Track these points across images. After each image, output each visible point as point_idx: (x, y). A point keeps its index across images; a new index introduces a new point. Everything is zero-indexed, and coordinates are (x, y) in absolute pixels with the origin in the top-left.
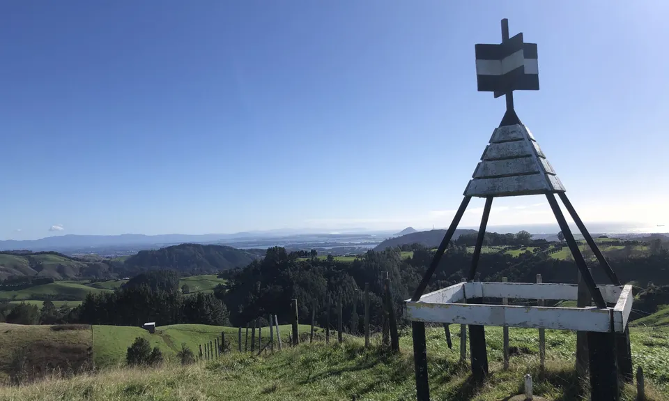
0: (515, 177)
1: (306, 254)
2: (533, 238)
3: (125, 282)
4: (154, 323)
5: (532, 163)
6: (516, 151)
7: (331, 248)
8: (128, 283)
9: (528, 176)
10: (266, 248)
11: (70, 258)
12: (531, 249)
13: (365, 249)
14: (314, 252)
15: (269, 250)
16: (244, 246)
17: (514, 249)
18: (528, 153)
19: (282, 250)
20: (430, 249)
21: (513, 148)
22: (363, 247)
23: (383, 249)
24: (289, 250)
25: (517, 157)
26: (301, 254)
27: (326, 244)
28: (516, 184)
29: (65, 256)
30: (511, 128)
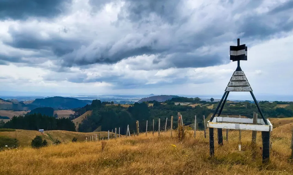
0: (241, 87)
1: (109, 103)
2: (201, 100)
3: (29, 112)
4: (43, 130)
5: (246, 83)
6: (242, 79)
7: (119, 101)
8: (30, 112)
9: (245, 87)
10: (92, 100)
11: (4, 100)
12: (200, 104)
13: (134, 102)
14: (112, 103)
15: (93, 101)
16: (82, 99)
17: (193, 104)
18: (245, 80)
19: (99, 101)
20: (161, 102)
21: (240, 78)
22: (133, 101)
23: (141, 102)
24: (102, 101)
25: (242, 81)
26: (107, 103)
27: (118, 99)
28: (241, 89)
29: (3, 100)
30: (239, 72)
